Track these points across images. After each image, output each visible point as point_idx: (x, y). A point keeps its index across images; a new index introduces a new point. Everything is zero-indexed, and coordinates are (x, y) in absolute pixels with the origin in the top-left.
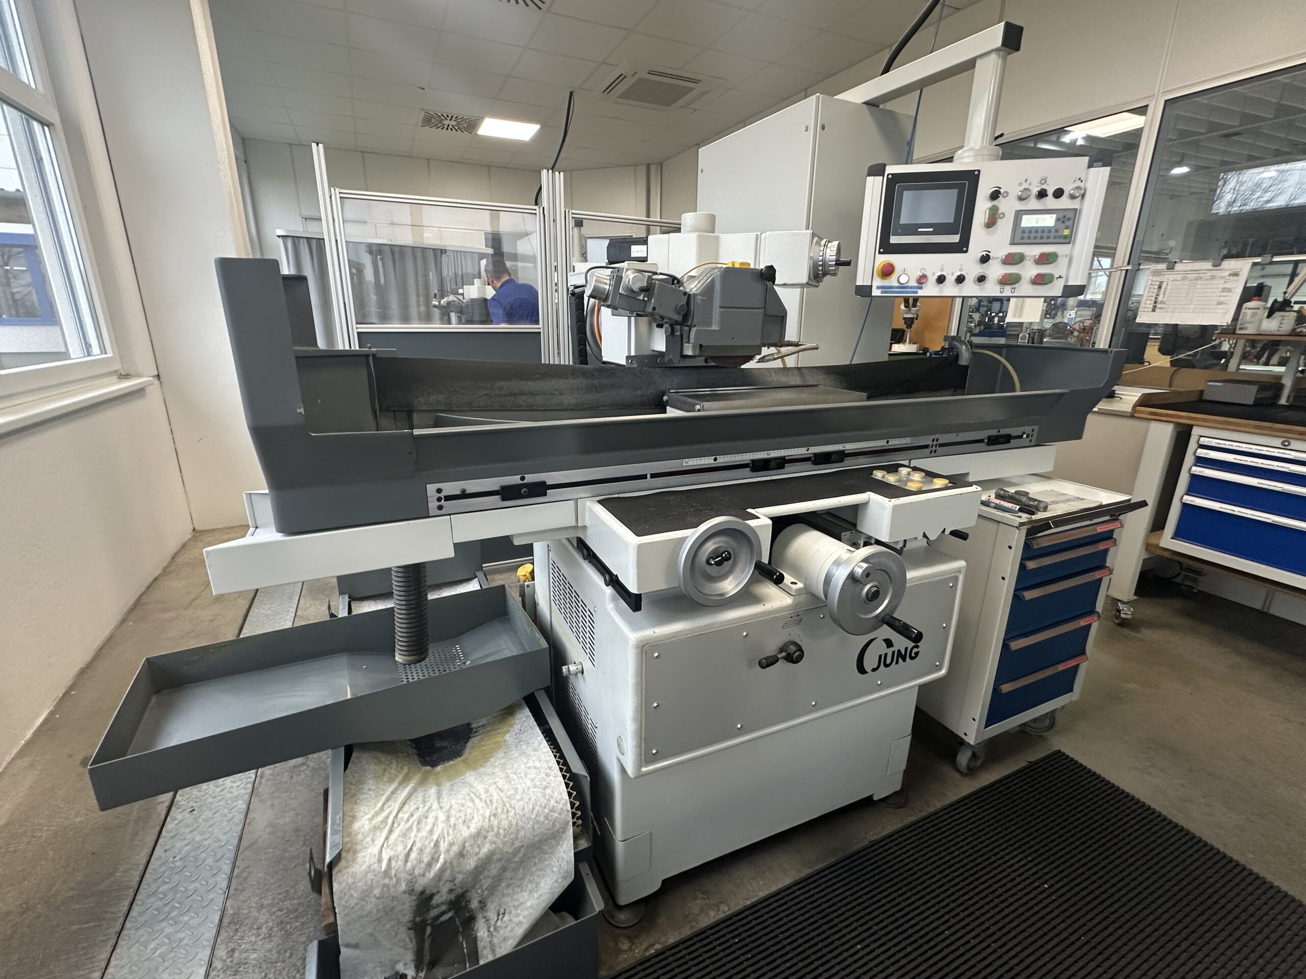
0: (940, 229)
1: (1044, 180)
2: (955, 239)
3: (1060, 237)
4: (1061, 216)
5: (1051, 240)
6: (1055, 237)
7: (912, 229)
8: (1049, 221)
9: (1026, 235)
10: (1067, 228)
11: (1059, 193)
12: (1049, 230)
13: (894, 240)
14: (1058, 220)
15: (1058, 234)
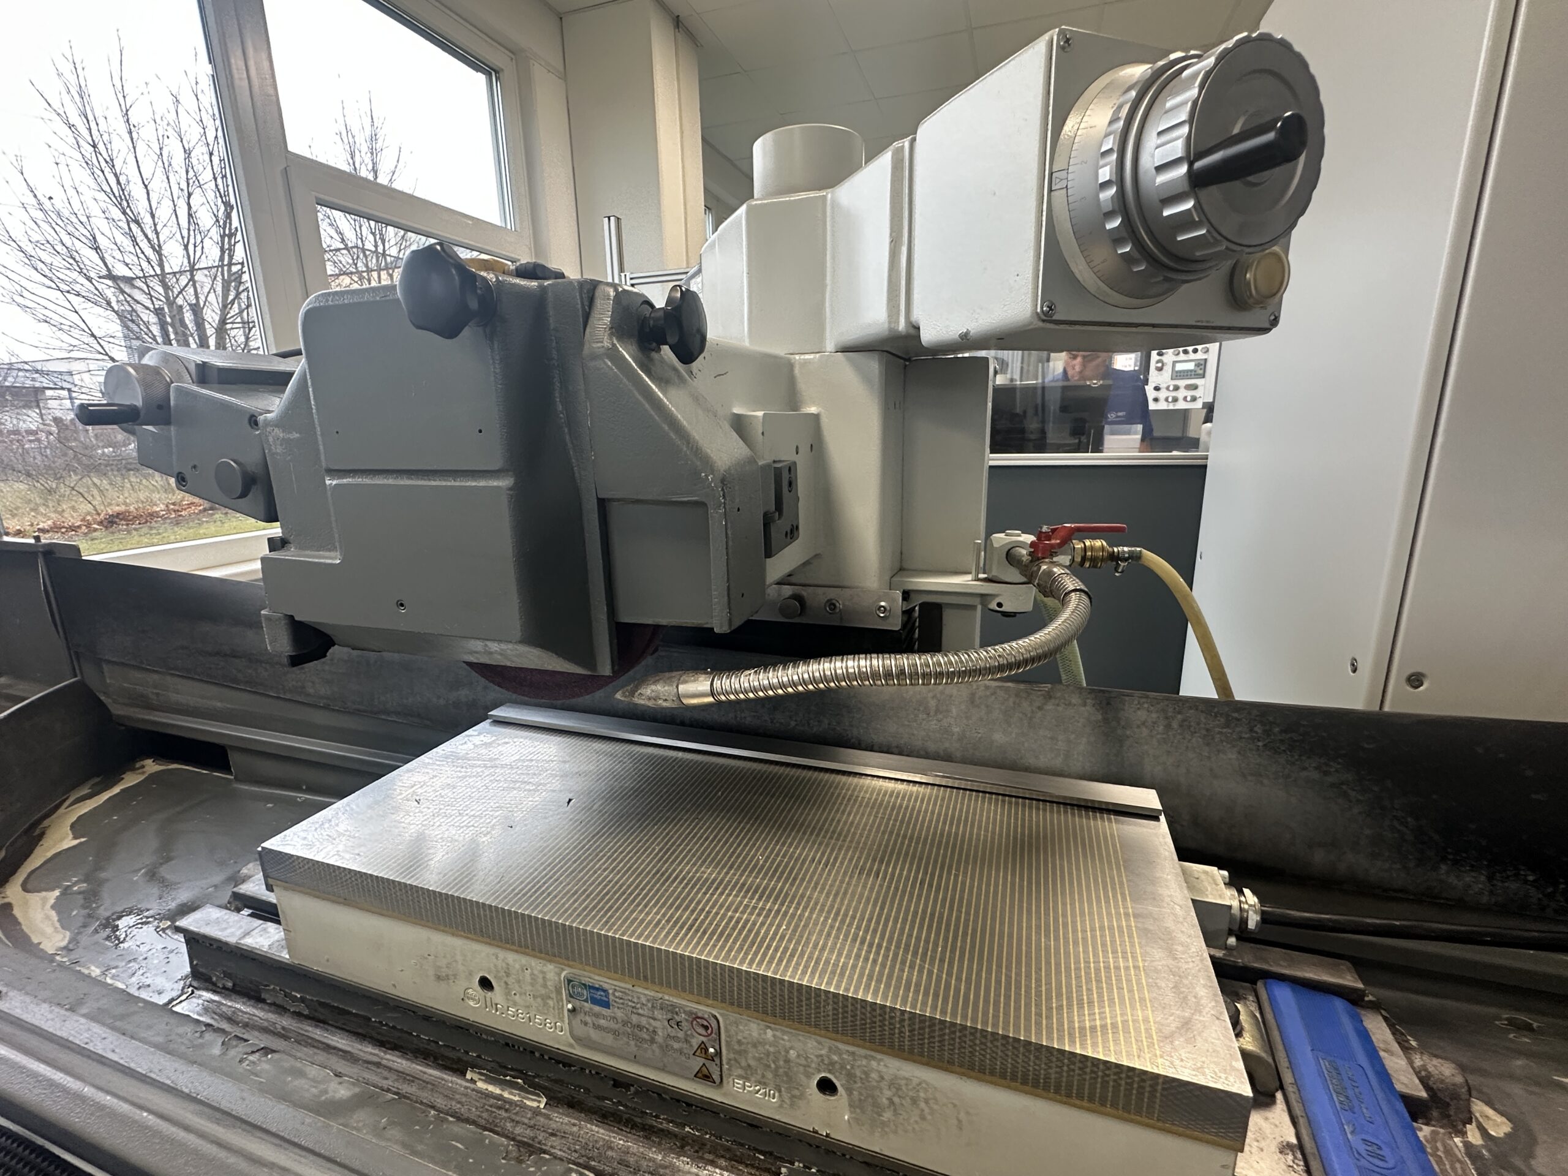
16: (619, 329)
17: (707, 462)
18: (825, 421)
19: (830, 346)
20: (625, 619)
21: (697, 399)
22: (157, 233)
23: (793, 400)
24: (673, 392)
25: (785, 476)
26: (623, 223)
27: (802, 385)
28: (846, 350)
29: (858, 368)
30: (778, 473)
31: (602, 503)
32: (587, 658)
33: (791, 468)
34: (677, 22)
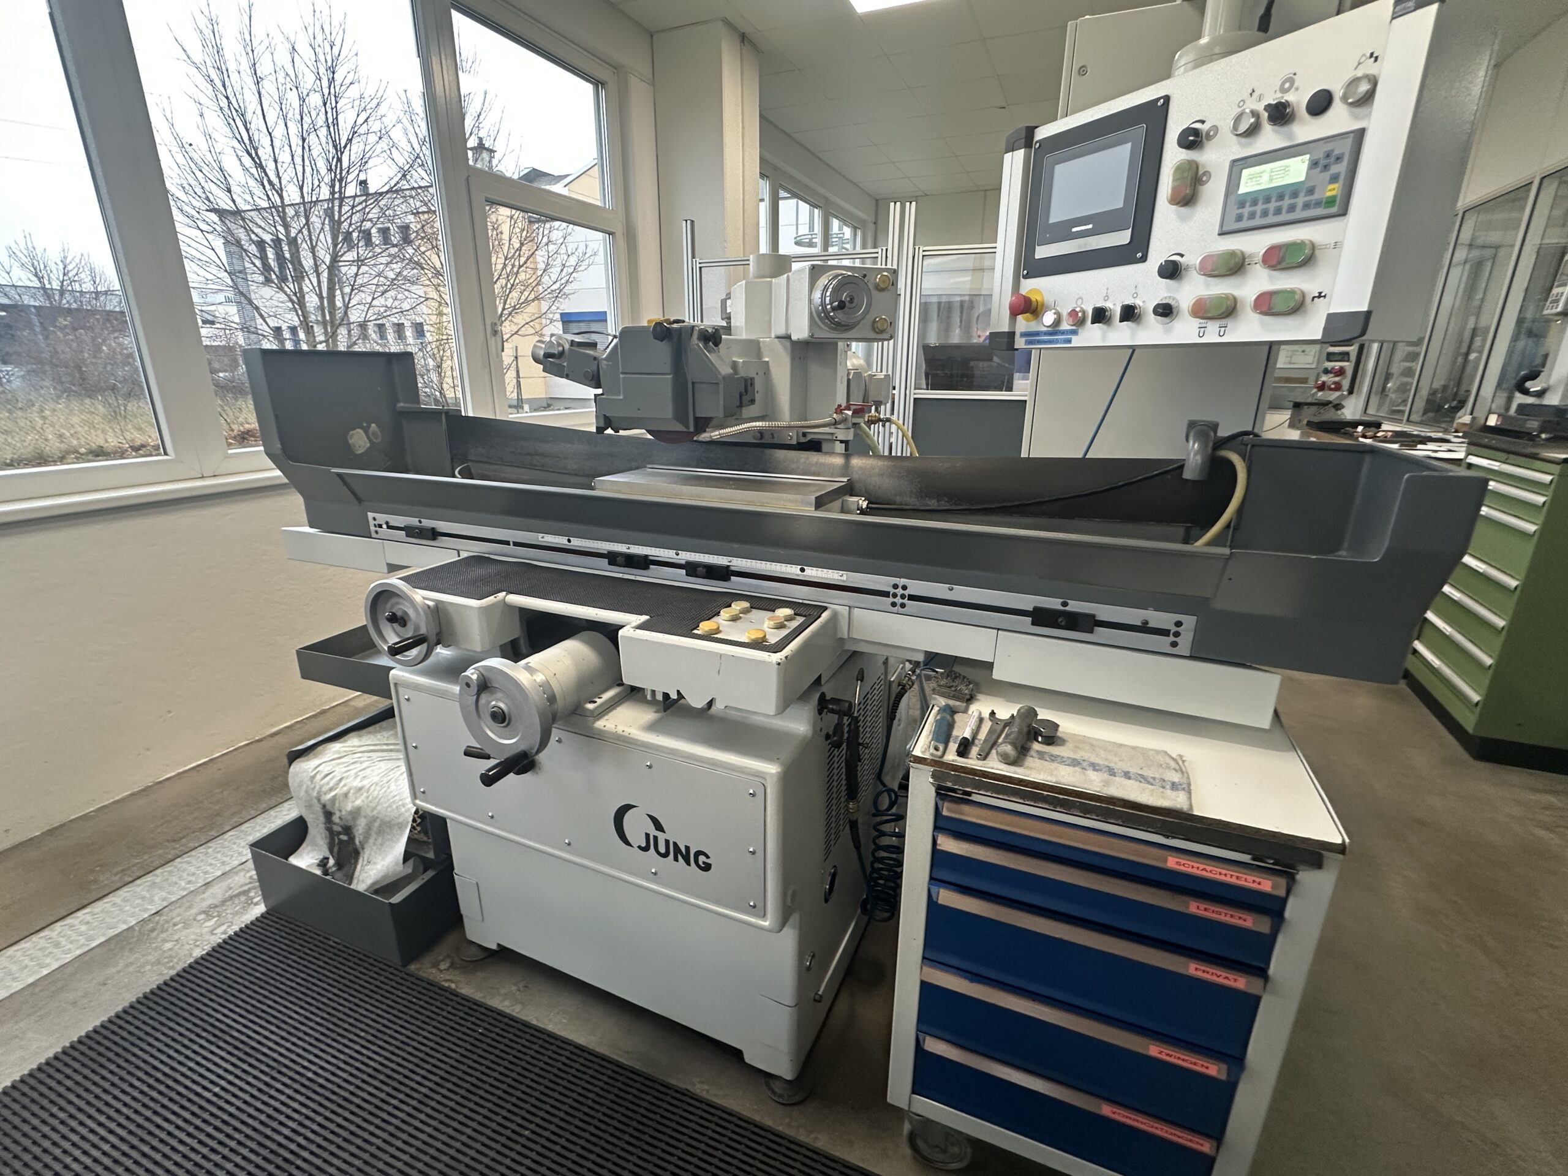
0: (1103, 223)
1: (1289, 82)
2: (1123, 238)
3: (1318, 204)
4: (1320, 155)
5: (1299, 214)
6: (1306, 206)
7: (1063, 231)
8: (1296, 170)
9: (1246, 211)
10: (1334, 179)
11: (1320, 104)
12: (1294, 190)
13: (1042, 252)
14: (1314, 164)
15: (1316, 196)
16: (699, 339)
17: (720, 373)
18: (770, 364)
19: (773, 336)
20: (698, 415)
21: (720, 357)
22: (280, 178)
23: (759, 354)
24: (713, 355)
25: (749, 382)
26: (696, 223)
27: (763, 349)
28: (778, 337)
29: (781, 343)
30: (746, 380)
31: (693, 383)
32: (687, 427)
33: (752, 379)
34: (743, 38)
